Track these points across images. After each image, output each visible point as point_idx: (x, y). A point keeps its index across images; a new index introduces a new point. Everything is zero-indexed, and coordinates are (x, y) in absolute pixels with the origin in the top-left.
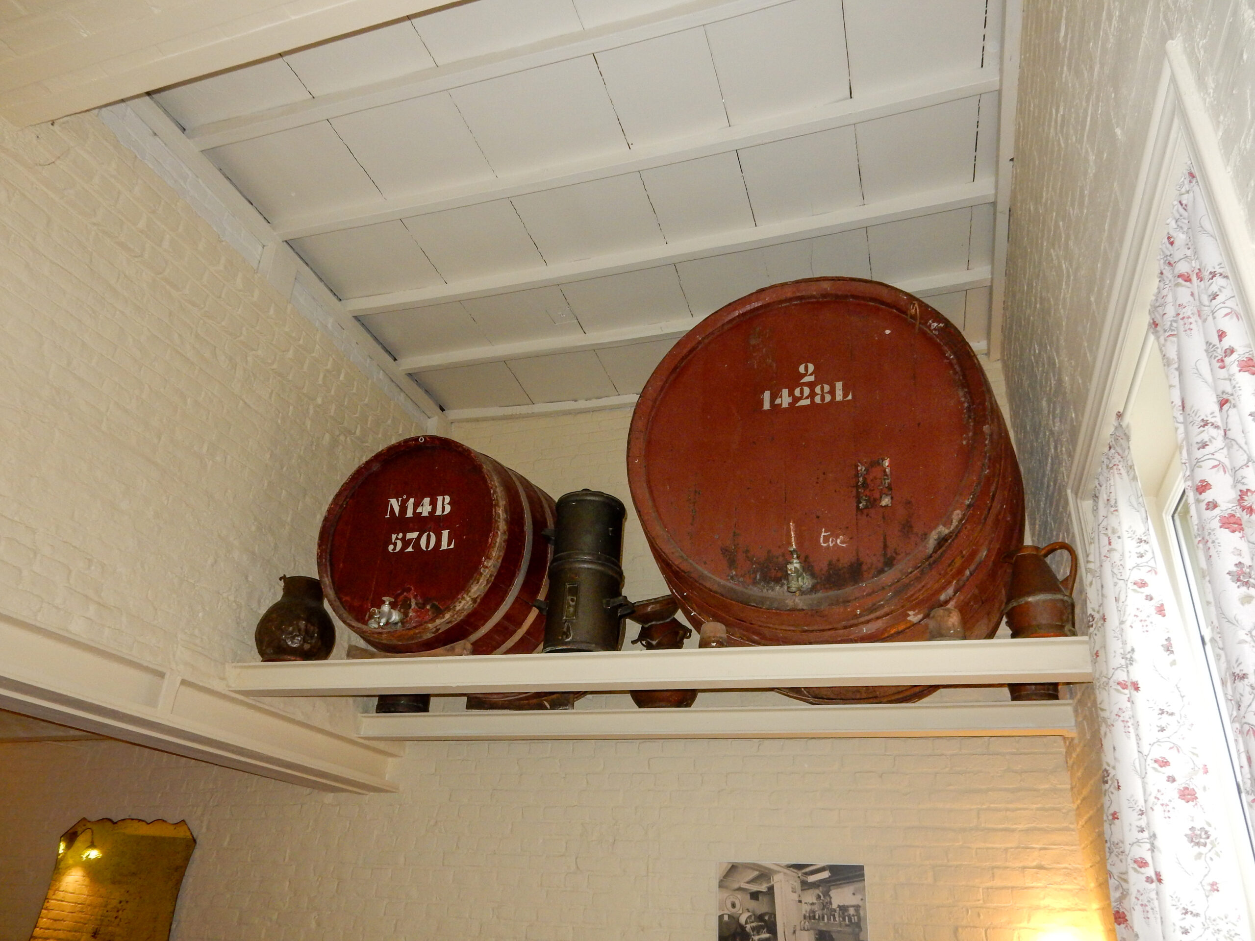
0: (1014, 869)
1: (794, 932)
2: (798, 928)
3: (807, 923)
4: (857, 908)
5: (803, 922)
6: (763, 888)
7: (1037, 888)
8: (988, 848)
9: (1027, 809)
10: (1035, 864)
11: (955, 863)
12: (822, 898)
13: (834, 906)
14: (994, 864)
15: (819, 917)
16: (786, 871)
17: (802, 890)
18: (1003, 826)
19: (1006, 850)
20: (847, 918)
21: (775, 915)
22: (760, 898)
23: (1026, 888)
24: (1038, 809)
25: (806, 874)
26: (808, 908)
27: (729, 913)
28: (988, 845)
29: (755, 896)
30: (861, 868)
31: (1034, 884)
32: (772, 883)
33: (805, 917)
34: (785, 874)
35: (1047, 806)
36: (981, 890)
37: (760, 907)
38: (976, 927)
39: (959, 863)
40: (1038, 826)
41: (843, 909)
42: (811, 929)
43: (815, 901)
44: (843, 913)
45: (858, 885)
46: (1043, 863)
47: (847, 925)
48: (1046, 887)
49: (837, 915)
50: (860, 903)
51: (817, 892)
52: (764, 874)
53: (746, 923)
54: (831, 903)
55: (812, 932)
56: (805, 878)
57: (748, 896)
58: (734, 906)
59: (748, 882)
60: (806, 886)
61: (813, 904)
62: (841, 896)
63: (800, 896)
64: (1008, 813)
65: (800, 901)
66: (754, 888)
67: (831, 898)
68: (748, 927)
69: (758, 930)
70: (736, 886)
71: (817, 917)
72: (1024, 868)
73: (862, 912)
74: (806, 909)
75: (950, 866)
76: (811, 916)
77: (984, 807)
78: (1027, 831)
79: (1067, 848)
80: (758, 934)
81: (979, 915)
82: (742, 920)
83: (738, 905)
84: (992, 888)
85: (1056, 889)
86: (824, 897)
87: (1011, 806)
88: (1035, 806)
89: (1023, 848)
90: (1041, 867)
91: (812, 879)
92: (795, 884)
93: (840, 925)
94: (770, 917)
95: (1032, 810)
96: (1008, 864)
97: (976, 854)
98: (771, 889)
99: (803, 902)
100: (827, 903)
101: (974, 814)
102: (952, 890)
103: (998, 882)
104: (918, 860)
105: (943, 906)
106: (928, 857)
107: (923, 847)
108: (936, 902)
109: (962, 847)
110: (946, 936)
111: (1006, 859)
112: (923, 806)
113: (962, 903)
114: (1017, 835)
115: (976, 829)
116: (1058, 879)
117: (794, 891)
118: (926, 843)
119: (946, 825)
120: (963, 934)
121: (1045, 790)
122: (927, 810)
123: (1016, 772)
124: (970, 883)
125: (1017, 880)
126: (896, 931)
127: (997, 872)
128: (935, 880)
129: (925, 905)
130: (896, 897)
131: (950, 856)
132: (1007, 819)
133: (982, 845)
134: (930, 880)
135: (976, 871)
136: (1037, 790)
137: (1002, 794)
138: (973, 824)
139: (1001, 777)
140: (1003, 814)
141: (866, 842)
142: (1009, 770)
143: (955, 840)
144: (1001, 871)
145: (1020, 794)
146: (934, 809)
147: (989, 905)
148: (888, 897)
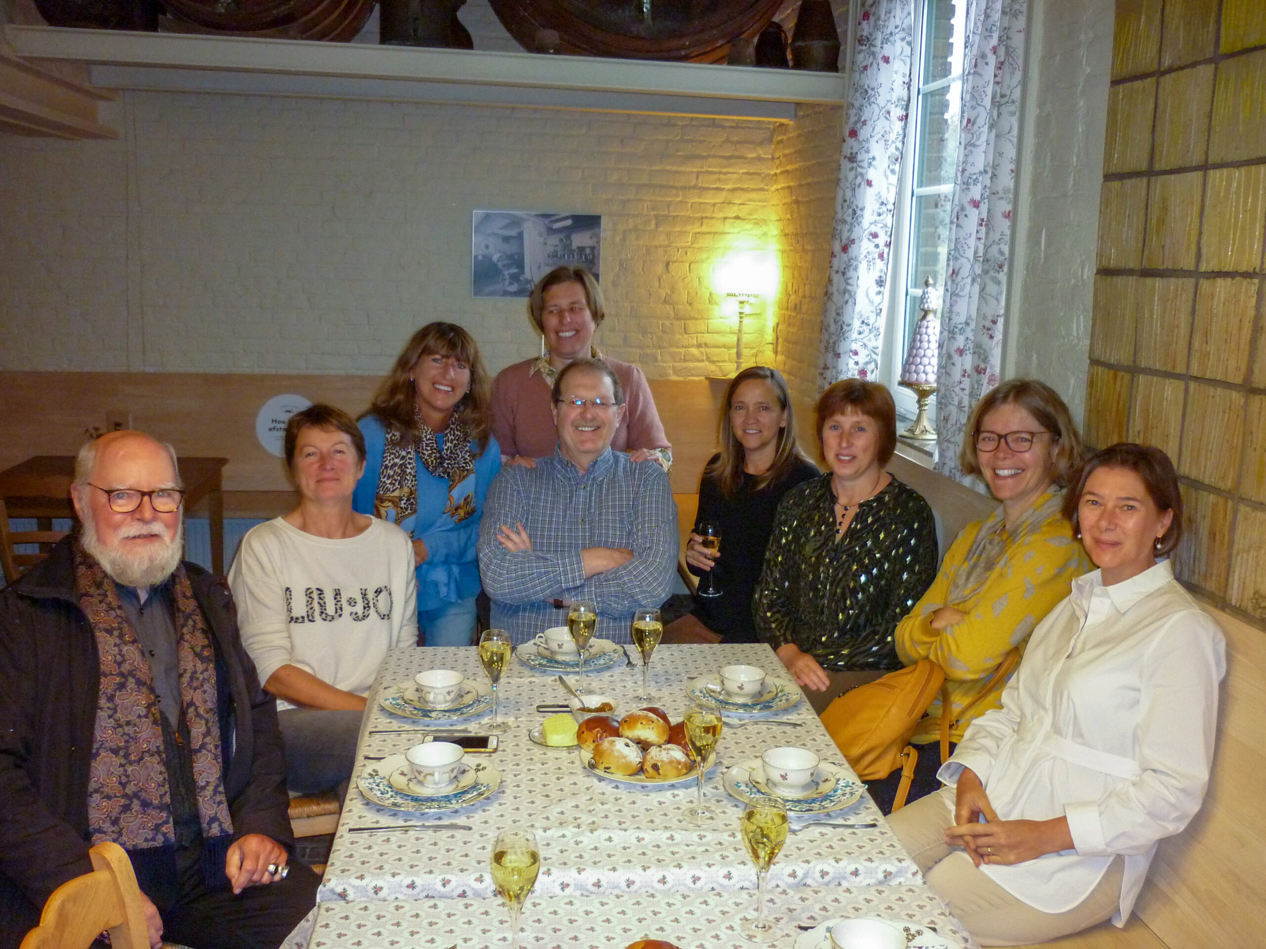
0: (718, 219)
1: (539, 268)
2: (542, 263)
3: (549, 260)
4: (593, 249)
5: (546, 260)
6: (513, 233)
7: (732, 233)
8: (700, 203)
9: (733, 173)
10: (734, 215)
11: (674, 214)
12: (564, 240)
13: (574, 247)
14: (704, 215)
15: (561, 255)
16: (535, 219)
17: (548, 234)
18: (715, 186)
19: (714, 205)
20: (583, 256)
21: (523, 255)
22: (511, 241)
23: (724, 233)
24: (744, 173)
25: (552, 222)
26: (552, 248)
27: (483, 254)
28: (702, 200)
29: (506, 239)
30: (599, 217)
31: (731, 231)
32: (522, 229)
33: (549, 255)
34: (533, 222)
35: (751, 171)
36: (691, 235)
37: (511, 248)
38: (682, 262)
39: (676, 214)
40: (741, 186)
41: (581, 249)
43: (558, 243)
44: (581, 253)
45: (595, 230)
46: (740, 215)
48: (739, 233)
49: (575, 254)
50: (596, 245)
51: (560, 236)
52: (516, 222)
53: (498, 261)
54: (571, 244)
56: (551, 226)
57: (501, 240)
58: (487, 247)
59: (501, 228)
60: (551, 231)
61: (556, 245)
62: (580, 239)
63: (545, 239)
64: (721, 176)
65: (545, 244)
66: (506, 233)
67: (572, 241)
68: (500, 264)
69: (508, 267)
70: (490, 231)
71: (559, 255)
72: (725, 218)
73: (596, 252)
74: (550, 249)
75: (670, 216)
76: (554, 255)
77: (704, 170)
78: (733, 190)
79: (760, 204)
80: (508, 269)
81: (686, 253)
82: (495, 258)
83: (491, 247)
84: (699, 233)
85: (746, 234)
86: (566, 240)
87: (724, 170)
88: (742, 171)
89: (728, 203)
90: (737, 218)
92: (542, 230)
94: (519, 256)
95: (739, 173)
96: (714, 215)
97: (691, 207)
98: (520, 236)
99: (548, 244)
100: (568, 245)
101: (695, 175)
102: (668, 234)
103: (704, 229)
104: (645, 210)
105: (660, 246)
106: (653, 209)
107: (651, 201)
108: (656, 243)
109: (681, 202)
110: (660, 268)
111: (713, 211)
112: (654, 168)
113: (674, 245)
114: (724, 193)
115: (695, 187)
116: (749, 226)
117: (540, 235)
118: (653, 198)
119: (671, 184)
120: (672, 267)
121: (752, 158)
122: (657, 171)
123: (732, 143)
124: (684, 229)
125: (718, 226)
126: (621, 265)
127: (705, 221)
128: (657, 226)
129: (646, 246)
130: (624, 239)
131: (671, 208)
132: (719, 180)
133: (697, 200)
134: (653, 226)
135: (689, 220)
136: (746, 158)
137: (719, 160)
138: (693, 183)
139: (721, 146)
140: (716, 176)
141: (604, 196)
142: (727, 141)
143: (677, 195)
144: (708, 220)
145: (732, 161)
146: (663, 171)
147: (695, 245)
148: (618, 239)
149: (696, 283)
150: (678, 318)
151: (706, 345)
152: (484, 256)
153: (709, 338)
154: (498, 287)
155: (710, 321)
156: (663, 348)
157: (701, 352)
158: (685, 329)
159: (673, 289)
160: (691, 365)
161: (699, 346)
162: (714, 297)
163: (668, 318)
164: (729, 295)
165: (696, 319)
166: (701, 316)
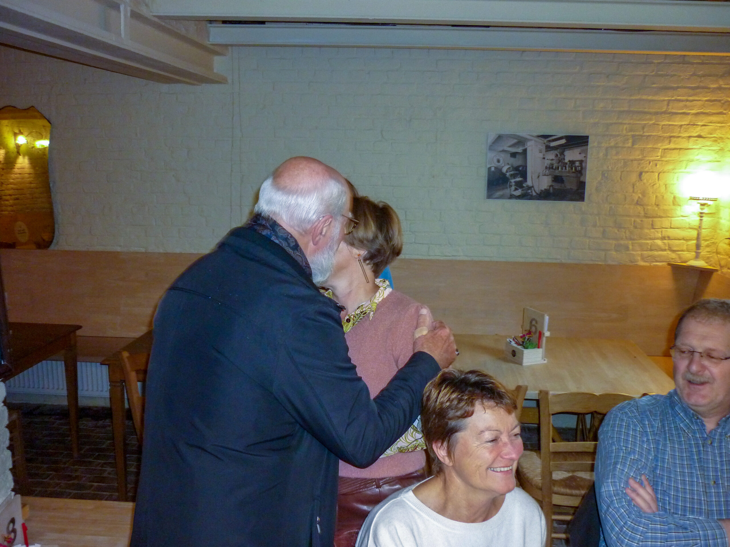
0: (684, 138)
1: (539, 177)
2: (541, 174)
3: (547, 172)
4: (581, 162)
5: (544, 171)
6: (520, 150)
7: (695, 149)
8: (670, 125)
9: (700, 100)
10: (697, 134)
11: (648, 134)
12: (559, 156)
13: (566, 161)
14: (672, 135)
15: (556, 167)
16: (537, 139)
17: (546, 151)
18: (683, 111)
19: (681, 126)
20: (574, 168)
21: (526, 167)
22: (517, 156)
23: (688, 149)
24: (707, 101)
25: (550, 141)
26: (549, 162)
27: (495, 166)
28: (671, 123)
29: (514, 155)
30: (587, 137)
31: (694, 147)
32: (526, 147)
33: (546, 168)
34: (535, 141)
35: (713, 98)
36: (660, 150)
37: (517, 162)
38: (653, 172)
39: (649, 134)
40: (704, 111)
41: (572, 162)
42: (550, 175)
43: (554, 158)
44: (572, 165)
45: (584, 148)
46: (702, 134)
47: (574, 172)
48: (700, 148)
49: (567, 166)
50: (583, 159)
51: (556, 152)
52: (521, 141)
53: (507, 172)
54: (564, 159)
55: (550, 176)
56: (549, 144)
57: (509, 155)
58: (498, 161)
59: (510, 146)
60: (549, 148)
61: (552, 160)
62: (571, 155)
63: (544, 155)
64: (688, 103)
65: (544, 158)
66: (513, 150)
67: (565, 156)
68: (508, 174)
69: (514, 176)
70: (501, 149)
71: (554, 167)
72: (690, 137)
73: (584, 164)
74: (547, 163)
75: (644, 136)
76: (551, 167)
77: (674, 98)
78: (697, 114)
79: (719, 125)
80: (514, 178)
81: (656, 165)
82: (504, 170)
83: (501, 161)
84: (667, 149)
85: (706, 150)
86: (560, 155)
87: (691, 98)
88: (705, 99)
89: (692, 125)
90: (700, 136)
91: (553, 144)
92: (542, 147)
93: (569, 172)
94: (523, 168)
95: (702, 101)
96: (680, 135)
97: (662, 128)
98: (525, 151)
99: (546, 158)
100: (562, 159)
101: (666, 103)
102: (642, 150)
103: (672, 146)
104: (624, 132)
105: (635, 160)
106: (631, 130)
107: (629, 124)
108: (631, 158)
109: (654, 124)
110: (634, 177)
111: (680, 131)
112: (633, 98)
113: (647, 158)
114: (689, 117)
115: (665, 113)
116: (709, 143)
117: (540, 152)
118: (631, 122)
119: (646, 110)
120: (645, 176)
121: (714, 88)
122: (636, 100)
123: (698, 76)
124: (654, 146)
125: (684, 144)
126: (603, 175)
127: (673, 139)
128: (633, 144)
129: (624, 159)
130: (606, 155)
131: (645, 130)
132: (686, 106)
133: (667, 123)
134: (630, 145)
135: (659, 139)
136: (709, 88)
137: (686, 90)
138: (664, 110)
139: (688, 79)
140: (684, 103)
141: (592, 121)
142: (694, 74)
143: (651, 119)
144: (675, 139)
145: (698, 91)
146: (640, 100)
147: (663, 159)
148: (601, 155)
149: (663, 189)
150: (646, 216)
151: (669, 238)
152: (496, 168)
153: (671, 232)
154: (507, 192)
155: (673, 219)
156: (634, 240)
157: (665, 244)
158: (652, 225)
159: (644, 194)
160: (656, 253)
161: (663, 238)
162: (677, 200)
163: (638, 216)
164: (692, 199)
165: (661, 217)
166: (667, 215)
